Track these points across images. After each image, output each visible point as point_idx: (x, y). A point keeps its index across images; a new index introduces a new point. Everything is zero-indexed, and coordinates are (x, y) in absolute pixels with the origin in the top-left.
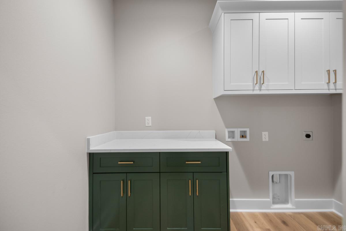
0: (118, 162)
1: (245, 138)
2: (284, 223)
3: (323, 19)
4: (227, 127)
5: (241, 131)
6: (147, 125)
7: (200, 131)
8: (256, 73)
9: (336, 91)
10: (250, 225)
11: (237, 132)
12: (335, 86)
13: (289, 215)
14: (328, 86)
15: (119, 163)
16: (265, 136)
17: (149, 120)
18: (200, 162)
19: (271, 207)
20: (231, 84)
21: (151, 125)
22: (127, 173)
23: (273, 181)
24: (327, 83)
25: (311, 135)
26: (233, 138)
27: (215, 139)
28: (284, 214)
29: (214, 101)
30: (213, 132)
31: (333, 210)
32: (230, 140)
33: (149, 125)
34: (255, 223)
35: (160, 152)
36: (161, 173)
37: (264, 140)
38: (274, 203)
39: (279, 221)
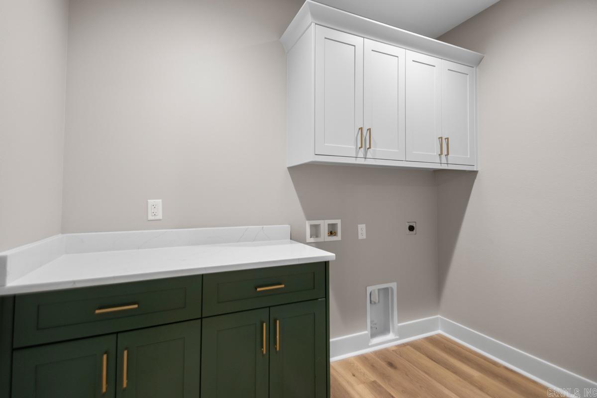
0: (95, 311)
1: (335, 235)
2: (391, 365)
3: (434, 66)
4: (309, 218)
5: (329, 225)
6: (150, 217)
7: (265, 226)
8: (360, 130)
9: (441, 166)
10: (348, 382)
11: (324, 225)
12: (447, 159)
13: (393, 351)
14: (440, 158)
15: (97, 312)
16: (362, 231)
17: (156, 207)
18: (283, 286)
19: (370, 344)
20: (326, 144)
21: (161, 218)
22: (117, 333)
23: (371, 302)
24: (439, 155)
25: (414, 226)
26: (317, 236)
27: (290, 240)
28: (387, 350)
29: (288, 171)
30: (287, 228)
31: (440, 332)
32: (312, 240)
33: (157, 218)
34: (353, 377)
35: (202, 275)
36: (203, 319)
37: (360, 237)
38: (373, 335)
39: (384, 364)
